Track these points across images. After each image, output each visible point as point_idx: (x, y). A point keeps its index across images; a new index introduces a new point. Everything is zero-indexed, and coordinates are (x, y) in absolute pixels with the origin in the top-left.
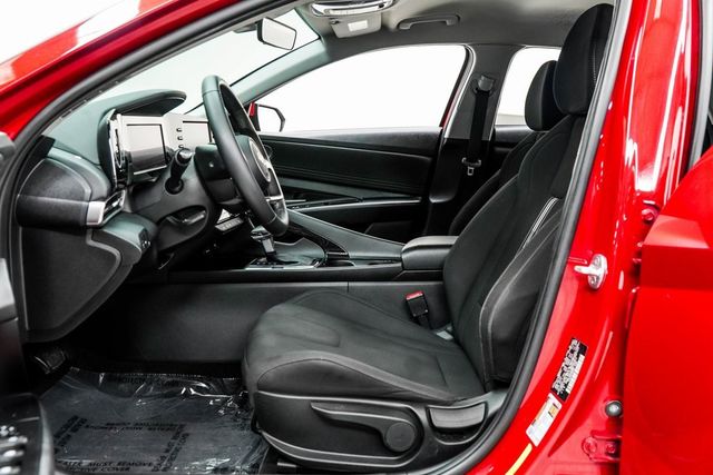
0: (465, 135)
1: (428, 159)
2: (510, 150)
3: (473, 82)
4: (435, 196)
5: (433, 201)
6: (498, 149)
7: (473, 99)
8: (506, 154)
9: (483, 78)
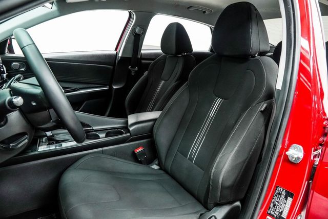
0: (129, 55)
1: (111, 67)
2: (153, 62)
3: (133, 30)
4: (115, 85)
5: (115, 87)
6: (143, 61)
7: (133, 37)
8: (150, 63)
9: (138, 27)
